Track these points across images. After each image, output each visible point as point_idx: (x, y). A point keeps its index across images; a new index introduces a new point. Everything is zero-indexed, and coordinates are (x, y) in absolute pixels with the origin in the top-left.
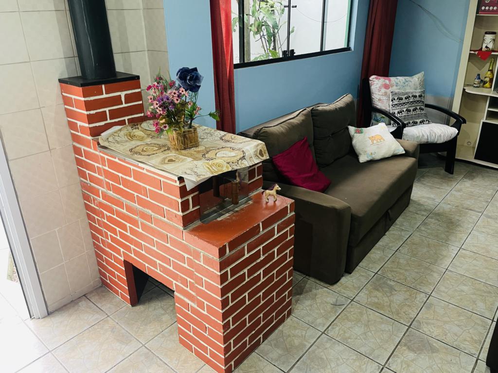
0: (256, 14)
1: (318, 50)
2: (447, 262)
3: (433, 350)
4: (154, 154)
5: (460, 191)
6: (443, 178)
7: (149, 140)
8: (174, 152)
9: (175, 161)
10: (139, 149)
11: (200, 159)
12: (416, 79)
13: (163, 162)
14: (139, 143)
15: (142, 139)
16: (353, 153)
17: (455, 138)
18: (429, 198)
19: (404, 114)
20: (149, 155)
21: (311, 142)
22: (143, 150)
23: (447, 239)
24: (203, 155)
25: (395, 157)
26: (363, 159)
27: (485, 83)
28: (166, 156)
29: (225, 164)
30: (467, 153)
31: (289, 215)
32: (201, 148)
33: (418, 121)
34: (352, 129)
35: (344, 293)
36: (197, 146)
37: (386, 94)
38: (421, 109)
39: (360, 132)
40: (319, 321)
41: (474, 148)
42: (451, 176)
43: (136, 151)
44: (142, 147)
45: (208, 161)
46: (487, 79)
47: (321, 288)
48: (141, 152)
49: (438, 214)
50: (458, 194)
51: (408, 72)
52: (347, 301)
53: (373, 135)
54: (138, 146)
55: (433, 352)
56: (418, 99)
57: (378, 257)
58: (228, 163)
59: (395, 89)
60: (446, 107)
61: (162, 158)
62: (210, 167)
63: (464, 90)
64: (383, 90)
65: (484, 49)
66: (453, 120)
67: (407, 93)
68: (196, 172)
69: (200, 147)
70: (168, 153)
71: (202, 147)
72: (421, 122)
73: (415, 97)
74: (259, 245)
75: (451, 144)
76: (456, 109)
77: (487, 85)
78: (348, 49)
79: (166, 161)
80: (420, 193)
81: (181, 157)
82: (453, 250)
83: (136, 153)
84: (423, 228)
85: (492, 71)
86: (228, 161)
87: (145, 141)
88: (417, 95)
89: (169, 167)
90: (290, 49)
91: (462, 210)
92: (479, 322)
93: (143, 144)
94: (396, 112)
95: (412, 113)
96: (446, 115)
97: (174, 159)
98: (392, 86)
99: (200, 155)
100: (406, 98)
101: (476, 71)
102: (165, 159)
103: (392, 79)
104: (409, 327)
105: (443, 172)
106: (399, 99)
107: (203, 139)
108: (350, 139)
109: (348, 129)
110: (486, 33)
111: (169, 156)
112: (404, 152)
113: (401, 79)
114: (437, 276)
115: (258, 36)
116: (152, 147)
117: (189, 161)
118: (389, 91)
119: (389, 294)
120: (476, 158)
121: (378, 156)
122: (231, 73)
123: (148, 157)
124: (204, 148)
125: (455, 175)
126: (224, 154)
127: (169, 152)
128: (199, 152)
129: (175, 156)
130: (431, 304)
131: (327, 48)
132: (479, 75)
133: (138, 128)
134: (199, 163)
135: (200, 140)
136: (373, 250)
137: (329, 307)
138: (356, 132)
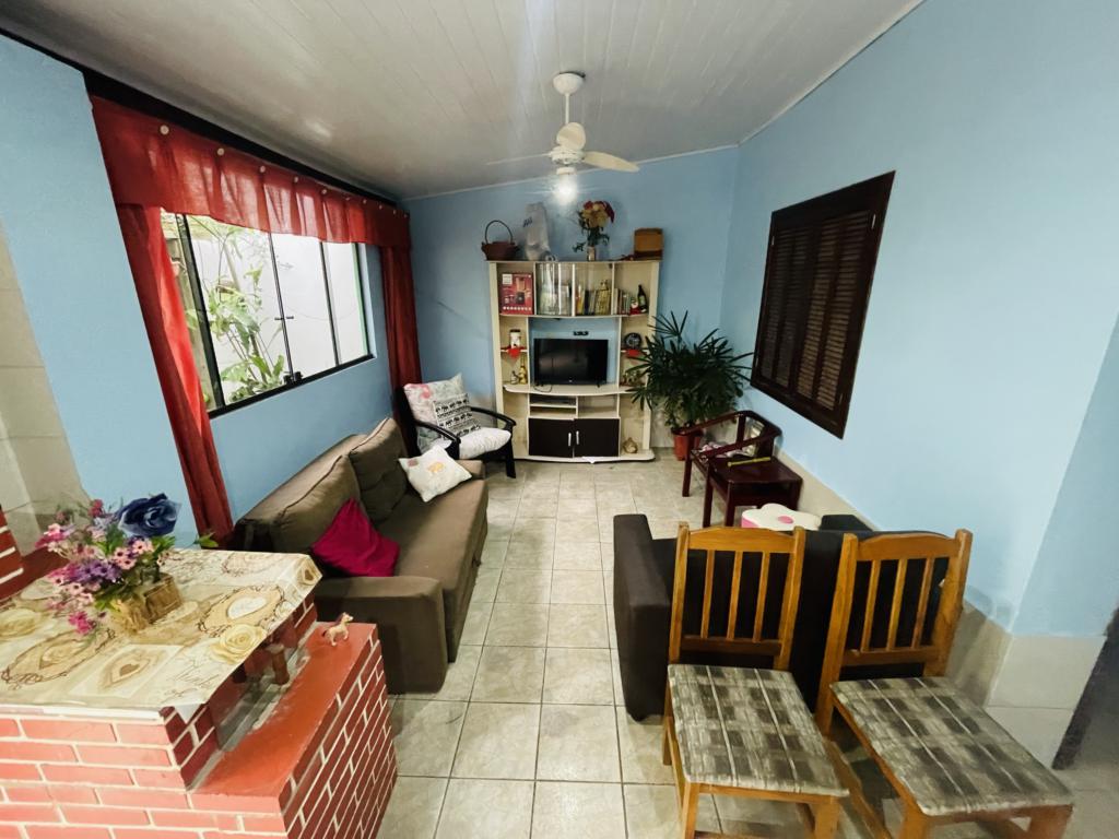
0: (218, 311)
1: (334, 365)
2: (547, 592)
3: (575, 720)
4: (76, 665)
5: (527, 497)
6: (508, 484)
7: (50, 626)
8: (127, 641)
9: (137, 667)
10: (31, 661)
11: (197, 640)
12: (455, 382)
13: (108, 682)
14: (26, 643)
15: (28, 628)
16: (412, 491)
17: (510, 441)
18: (504, 516)
19: (453, 424)
20: (63, 674)
21: (358, 499)
22: (42, 665)
23: (537, 564)
24: (199, 625)
25: (462, 484)
26: (427, 497)
27: (520, 379)
28: (110, 660)
29: (253, 629)
30: (521, 451)
31: (373, 649)
32: (189, 608)
33: (469, 428)
34: (404, 462)
35: (457, 696)
36: (177, 605)
37: (427, 404)
38: (470, 415)
39: (416, 463)
40: (438, 761)
41: (525, 442)
42: (514, 480)
43: (23, 672)
44: (38, 652)
45: (217, 639)
46: (522, 376)
47: (425, 704)
48: (37, 671)
49: (519, 534)
50: (528, 502)
51: (443, 376)
52: (462, 706)
53: (432, 463)
54: (23, 655)
55: (575, 724)
56: (463, 404)
57: (477, 619)
58: (258, 625)
59: (436, 397)
60: (489, 408)
61: (101, 668)
62: (226, 653)
63: (504, 388)
64: (424, 400)
65: (513, 347)
66: (502, 423)
67: (450, 400)
68: (197, 679)
69: (185, 605)
70: (114, 650)
71: (191, 603)
72: (473, 429)
73: (460, 403)
74: (341, 728)
75: (508, 447)
76: (500, 410)
77: (523, 381)
78: (369, 356)
79: (116, 675)
80: (495, 513)
81: (150, 648)
82: (547, 574)
83: (26, 678)
84: (511, 559)
85: (524, 367)
86: (257, 621)
87: (40, 631)
88: (462, 400)
89: (129, 689)
90: (295, 371)
91: (538, 520)
92: (599, 657)
93: (35, 643)
94: (444, 422)
95: (461, 421)
96: (494, 417)
97: (134, 663)
98: (432, 394)
99: (192, 628)
100: (451, 406)
101: (510, 368)
102: (109, 670)
103: (430, 384)
104: (542, 704)
105: (506, 477)
106: (445, 409)
107: (186, 581)
108: (405, 474)
109: (398, 463)
110: (512, 331)
111: (118, 659)
112: (470, 476)
113: (440, 384)
114: (544, 617)
115: (224, 338)
116: (66, 646)
117: (171, 655)
118: (430, 400)
119: (506, 668)
120: (531, 453)
121: (443, 490)
122: (205, 427)
123: (62, 679)
124: (196, 605)
125: (518, 479)
126: (242, 608)
127: (115, 645)
128: (187, 619)
129: (134, 651)
130: (551, 659)
131: (343, 361)
132: (514, 372)
133: (13, 605)
134: (199, 651)
135: (180, 587)
136: (470, 613)
137: (444, 730)
138: (411, 464)
